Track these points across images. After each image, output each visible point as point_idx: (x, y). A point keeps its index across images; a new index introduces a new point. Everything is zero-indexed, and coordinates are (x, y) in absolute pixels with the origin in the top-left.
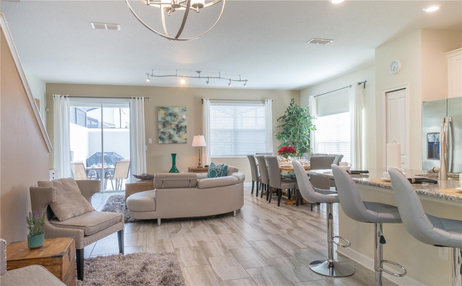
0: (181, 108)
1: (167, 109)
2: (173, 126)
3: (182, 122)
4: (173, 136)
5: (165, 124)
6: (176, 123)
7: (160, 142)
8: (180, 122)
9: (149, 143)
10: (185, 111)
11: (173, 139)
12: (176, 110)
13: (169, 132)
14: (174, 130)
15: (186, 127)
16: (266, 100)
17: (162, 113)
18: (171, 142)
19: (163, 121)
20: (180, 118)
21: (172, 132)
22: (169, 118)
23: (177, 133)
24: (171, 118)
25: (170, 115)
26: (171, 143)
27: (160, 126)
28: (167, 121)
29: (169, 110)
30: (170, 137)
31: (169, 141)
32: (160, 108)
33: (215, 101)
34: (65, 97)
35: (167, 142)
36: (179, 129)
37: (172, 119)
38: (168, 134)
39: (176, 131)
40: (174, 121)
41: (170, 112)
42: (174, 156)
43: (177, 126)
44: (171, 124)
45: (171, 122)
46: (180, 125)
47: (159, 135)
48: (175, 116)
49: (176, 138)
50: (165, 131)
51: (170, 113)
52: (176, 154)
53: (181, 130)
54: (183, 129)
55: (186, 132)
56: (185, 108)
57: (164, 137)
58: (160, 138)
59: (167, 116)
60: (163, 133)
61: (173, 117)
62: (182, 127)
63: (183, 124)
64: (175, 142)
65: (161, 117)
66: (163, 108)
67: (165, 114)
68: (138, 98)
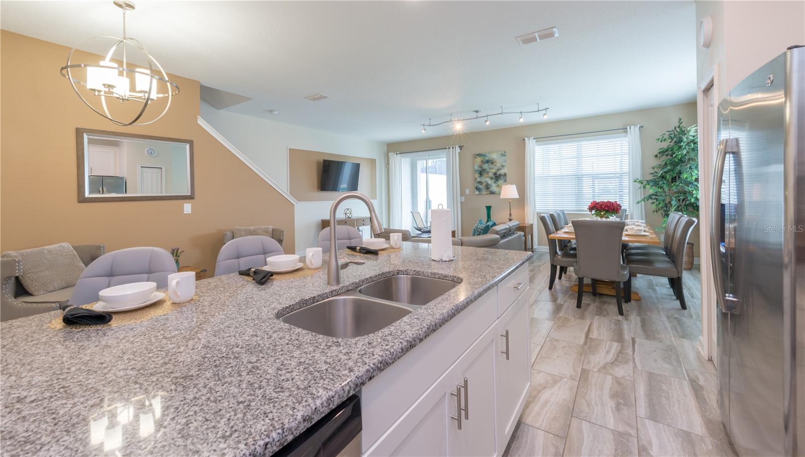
0: (500, 153)
1: (484, 155)
2: (491, 175)
3: (501, 169)
4: (491, 185)
5: (481, 173)
6: (494, 171)
7: (477, 193)
8: (499, 170)
9: (466, 193)
10: (505, 155)
11: (491, 189)
12: (494, 156)
13: (486, 182)
14: (492, 178)
15: (505, 175)
16: (628, 127)
17: (479, 160)
18: (488, 192)
19: (480, 169)
20: (498, 165)
21: (490, 182)
22: (486, 166)
23: (495, 183)
24: (488, 166)
25: (487, 162)
26: (489, 194)
27: (477, 175)
28: (483, 170)
29: (486, 156)
30: (488, 187)
31: (486, 191)
32: (477, 155)
33: (539, 139)
34: (397, 154)
35: (484, 192)
36: (497, 177)
37: (490, 166)
38: (485, 183)
39: (493, 181)
40: (491, 169)
41: (487, 158)
42: (489, 208)
43: (495, 174)
44: (488, 173)
45: (488, 170)
46: (498, 173)
47: (476, 185)
48: (492, 163)
49: (494, 188)
50: (481, 181)
51: (487, 160)
52: (491, 207)
53: (500, 178)
54: (502, 178)
55: (506, 180)
56: (505, 152)
57: (481, 187)
58: (476, 188)
59: (484, 163)
60: (480, 183)
61: (490, 164)
62: (500, 175)
63: (502, 172)
64: (492, 193)
65: (477, 165)
66: (480, 155)
67: (482, 161)
68: (453, 148)
